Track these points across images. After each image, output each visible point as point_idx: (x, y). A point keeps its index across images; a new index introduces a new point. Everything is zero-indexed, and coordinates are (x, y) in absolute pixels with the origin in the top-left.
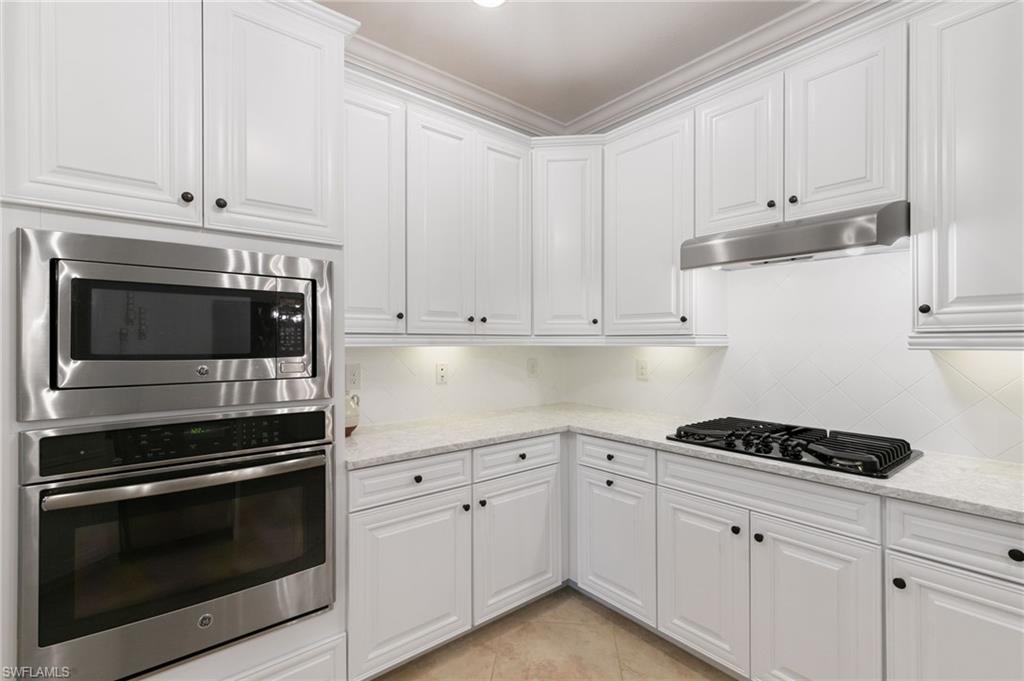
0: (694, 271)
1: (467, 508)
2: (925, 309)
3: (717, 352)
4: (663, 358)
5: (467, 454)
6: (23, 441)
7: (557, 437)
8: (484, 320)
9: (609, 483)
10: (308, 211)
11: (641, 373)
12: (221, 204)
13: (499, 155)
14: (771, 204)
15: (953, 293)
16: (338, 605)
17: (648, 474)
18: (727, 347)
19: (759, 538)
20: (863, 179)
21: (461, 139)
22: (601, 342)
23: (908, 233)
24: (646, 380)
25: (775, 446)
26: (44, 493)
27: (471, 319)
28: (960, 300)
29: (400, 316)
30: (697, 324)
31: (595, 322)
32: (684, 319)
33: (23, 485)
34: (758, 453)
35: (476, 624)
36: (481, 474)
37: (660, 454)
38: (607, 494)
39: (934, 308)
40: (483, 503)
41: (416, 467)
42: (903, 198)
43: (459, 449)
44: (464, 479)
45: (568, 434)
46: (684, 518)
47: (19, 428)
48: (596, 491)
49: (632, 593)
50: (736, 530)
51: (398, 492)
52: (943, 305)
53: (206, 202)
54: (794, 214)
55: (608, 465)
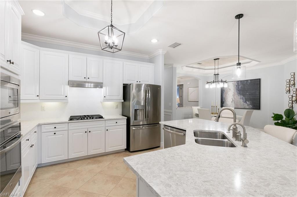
5: (30, 132)
9: (55, 134)
19: (90, 132)
20: (98, 78)
23: (103, 87)
28: (108, 96)
37: (67, 124)
45: (39, 126)
46: (74, 134)
50: (86, 132)
51: (25, 144)
52: (106, 96)
53: (11, 62)
54: (88, 80)
55: (54, 130)
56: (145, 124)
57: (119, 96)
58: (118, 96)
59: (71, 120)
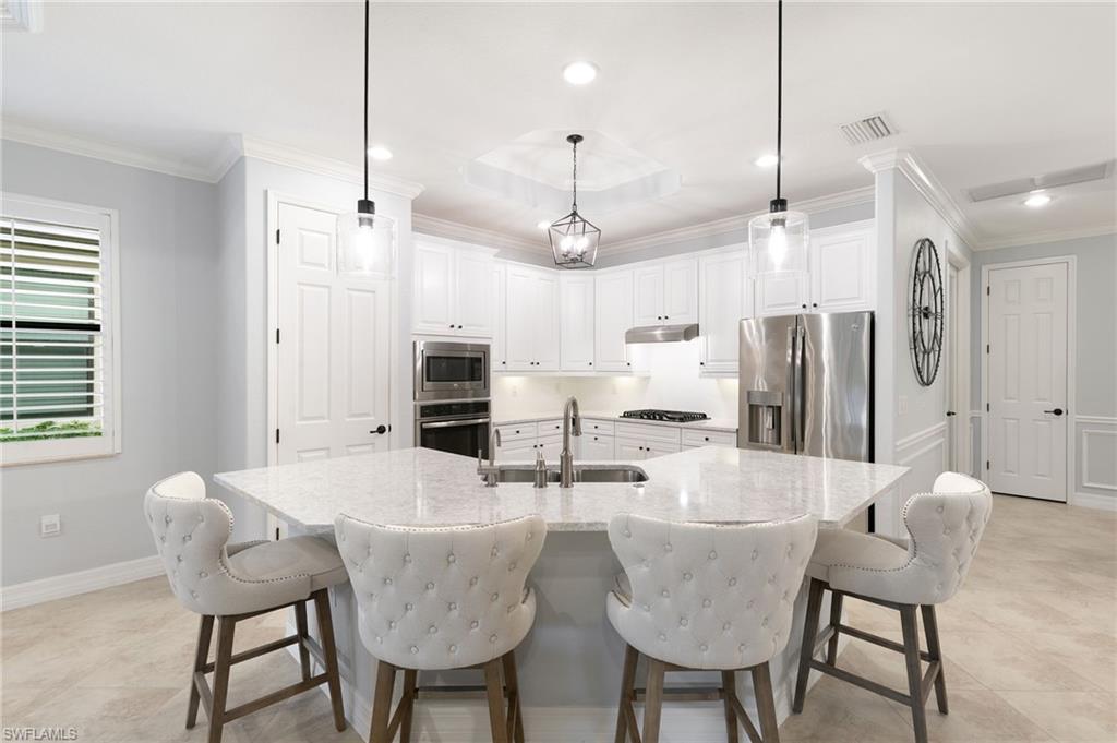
0: (635, 344)
1: (535, 446)
2: (702, 364)
3: (647, 379)
4: (624, 382)
5: (535, 424)
6: (415, 406)
8: (538, 364)
9: (596, 438)
10: (482, 326)
12: (460, 327)
13: (545, 282)
14: (660, 318)
15: (709, 359)
17: (611, 433)
18: (650, 377)
19: (647, 450)
20: (687, 313)
21: (527, 277)
22: (590, 374)
23: (698, 335)
26: (421, 423)
27: (533, 364)
28: (712, 361)
29: (504, 363)
30: (635, 367)
31: (591, 364)
32: (629, 365)
33: (415, 420)
34: (650, 419)
36: (541, 433)
38: (593, 443)
39: (705, 364)
40: (542, 446)
41: (517, 426)
42: (697, 322)
43: (533, 422)
44: (533, 434)
46: (624, 448)
47: (415, 402)
48: (590, 443)
50: (641, 449)
51: (512, 436)
52: (707, 363)
53: (456, 326)
54: (668, 323)
55: (595, 431)
59: (624, 416)
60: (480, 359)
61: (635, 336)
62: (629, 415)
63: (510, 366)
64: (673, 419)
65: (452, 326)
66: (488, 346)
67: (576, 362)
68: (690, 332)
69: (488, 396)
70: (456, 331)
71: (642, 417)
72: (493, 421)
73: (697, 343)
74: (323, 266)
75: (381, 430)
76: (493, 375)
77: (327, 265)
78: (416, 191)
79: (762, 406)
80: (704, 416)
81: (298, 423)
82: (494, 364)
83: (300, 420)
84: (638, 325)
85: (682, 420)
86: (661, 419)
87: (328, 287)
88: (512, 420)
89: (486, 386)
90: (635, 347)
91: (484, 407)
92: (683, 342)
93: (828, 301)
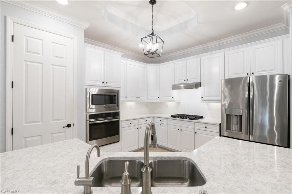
0: (175, 90)
1: (138, 128)
2: (202, 97)
3: (179, 103)
4: (170, 104)
5: (138, 120)
6: (87, 115)
7: (152, 118)
8: (139, 97)
9: (161, 125)
10: (116, 83)
11: (167, 107)
12: (107, 83)
13: (142, 68)
14: (185, 80)
15: (205, 96)
16: (120, 141)
17: (166, 123)
18: (180, 102)
19: (181, 130)
20: (196, 78)
21: (135, 65)
22: (159, 101)
23: (200, 86)
24: (168, 108)
25: (184, 117)
26: (89, 122)
27: (137, 97)
28: (206, 96)
29: (126, 97)
30: (175, 98)
31: (158, 97)
32: (173, 98)
33: (87, 121)
34: (182, 118)
35: (139, 148)
36: (140, 123)
37: (168, 119)
38: (160, 127)
39: (203, 97)
40: (140, 128)
41: (130, 121)
42: (200, 82)
43: (137, 119)
44: (137, 124)
45: (154, 117)
46: (171, 129)
47: (86, 113)
48: (159, 127)
49: (164, 142)
50: (178, 129)
51: (128, 125)
52: (204, 97)
53: (105, 83)
54: (188, 82)
55: (160, 122)
56: (247, 140)
57: (219, 96)
58: (217, 96)
59: (171, 117)
60: (115, 95)
61: (175, 87)
62: (173, 116)
63: (128, 98)
64: (191, 119)
65: (103, 82)
66: (119, 91)
67: (153, 97)
68: (198, 85)
69: (119, 110)
70: (105, 84)
71: (178, 118)
72: (120, 120)
73: (200, 89)
74: (39, 54)
75: (69, 126)
76: (121, 102)
77: (41, 53)
78: (86, 26)
79: (232, 115)
80: (202, 117)
81: (25, 125)
82: (121, 97)
83: (26, 123)
84: (176, 83)
85: (194, 119)
86: (186, 118)
87: (42, 63)
88: (128, 119)
89: (118, 106)
90: (175, 91)
91: (117, 115)
92: (194, 89)
93: (258, 71)
